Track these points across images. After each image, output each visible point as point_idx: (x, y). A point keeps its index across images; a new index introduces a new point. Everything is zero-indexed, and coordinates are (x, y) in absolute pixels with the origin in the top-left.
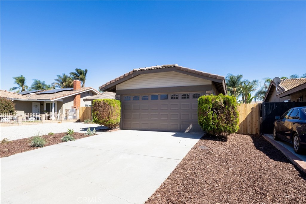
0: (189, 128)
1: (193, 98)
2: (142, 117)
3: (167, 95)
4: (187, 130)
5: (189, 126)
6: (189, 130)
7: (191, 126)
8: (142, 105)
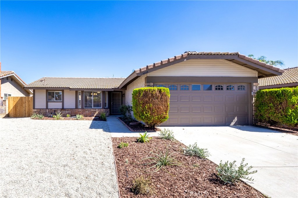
0: (234, 121)
1: (238, 89)
2: (181, 111)
3: (211, 86)
4: (232, 123)
5: (234, 118)
6: (234, 123)
7: (236, 119)
8: (181, 96)
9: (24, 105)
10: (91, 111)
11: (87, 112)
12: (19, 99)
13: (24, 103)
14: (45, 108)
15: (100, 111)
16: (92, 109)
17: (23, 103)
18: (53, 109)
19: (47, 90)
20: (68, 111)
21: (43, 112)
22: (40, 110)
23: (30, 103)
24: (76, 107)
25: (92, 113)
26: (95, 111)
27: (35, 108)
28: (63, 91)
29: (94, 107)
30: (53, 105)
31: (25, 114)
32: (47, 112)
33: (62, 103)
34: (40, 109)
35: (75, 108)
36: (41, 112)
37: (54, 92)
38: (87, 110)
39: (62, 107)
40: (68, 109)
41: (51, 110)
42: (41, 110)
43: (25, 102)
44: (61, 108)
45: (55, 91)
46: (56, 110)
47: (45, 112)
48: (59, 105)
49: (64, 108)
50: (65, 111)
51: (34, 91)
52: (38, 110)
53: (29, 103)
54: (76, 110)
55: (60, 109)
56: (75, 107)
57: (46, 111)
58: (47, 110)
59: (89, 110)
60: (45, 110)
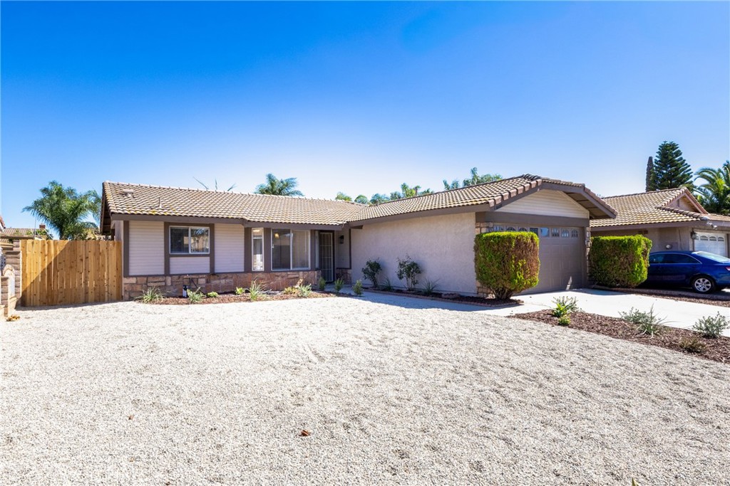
9: (82, 266)
10: (290, 276)
11: (279, 278)
12: (62, 248)
13: (82, 260)
14: (163, 273)
15: (308, 276)
16: (291, 273)
17: (79, 258)
18: (186, 274)
19: (167, 225)
20: (225, 278)
21: (156, 284)
22: (145, 279)
23: (104, 261)
24: (245, 269)
25: (291, 281)
26: (297, 276)
27: (131, 274)
28: (212, 226)
29: (293, 267)
30: (181, 265)
31: (87, 293)
32: (169, 283)
33: (208, 258)
34: (147, 276)
35: (243, 271)
36: (148, 284)
37: (188, 230)
38: (279, 274)
39: (209, 269)
40: (226, 275)
41: (181, 279)
42: (150, 279)
43: (87, 258)
44: (208, 271)
45: (190, 228)
46: (194, 277)
47: (163, 284)
48: (202, 265)
49: (216, 271)
50: (220, 279)
51: (127, 225)
52: (138, 278)
53: (98, 259)
54: (246, 275)
55: (205, 274)
56: (243, 268)
57: (165, 281)
58: (169, 280)
59: (284, 274)
60: (161, 279)
